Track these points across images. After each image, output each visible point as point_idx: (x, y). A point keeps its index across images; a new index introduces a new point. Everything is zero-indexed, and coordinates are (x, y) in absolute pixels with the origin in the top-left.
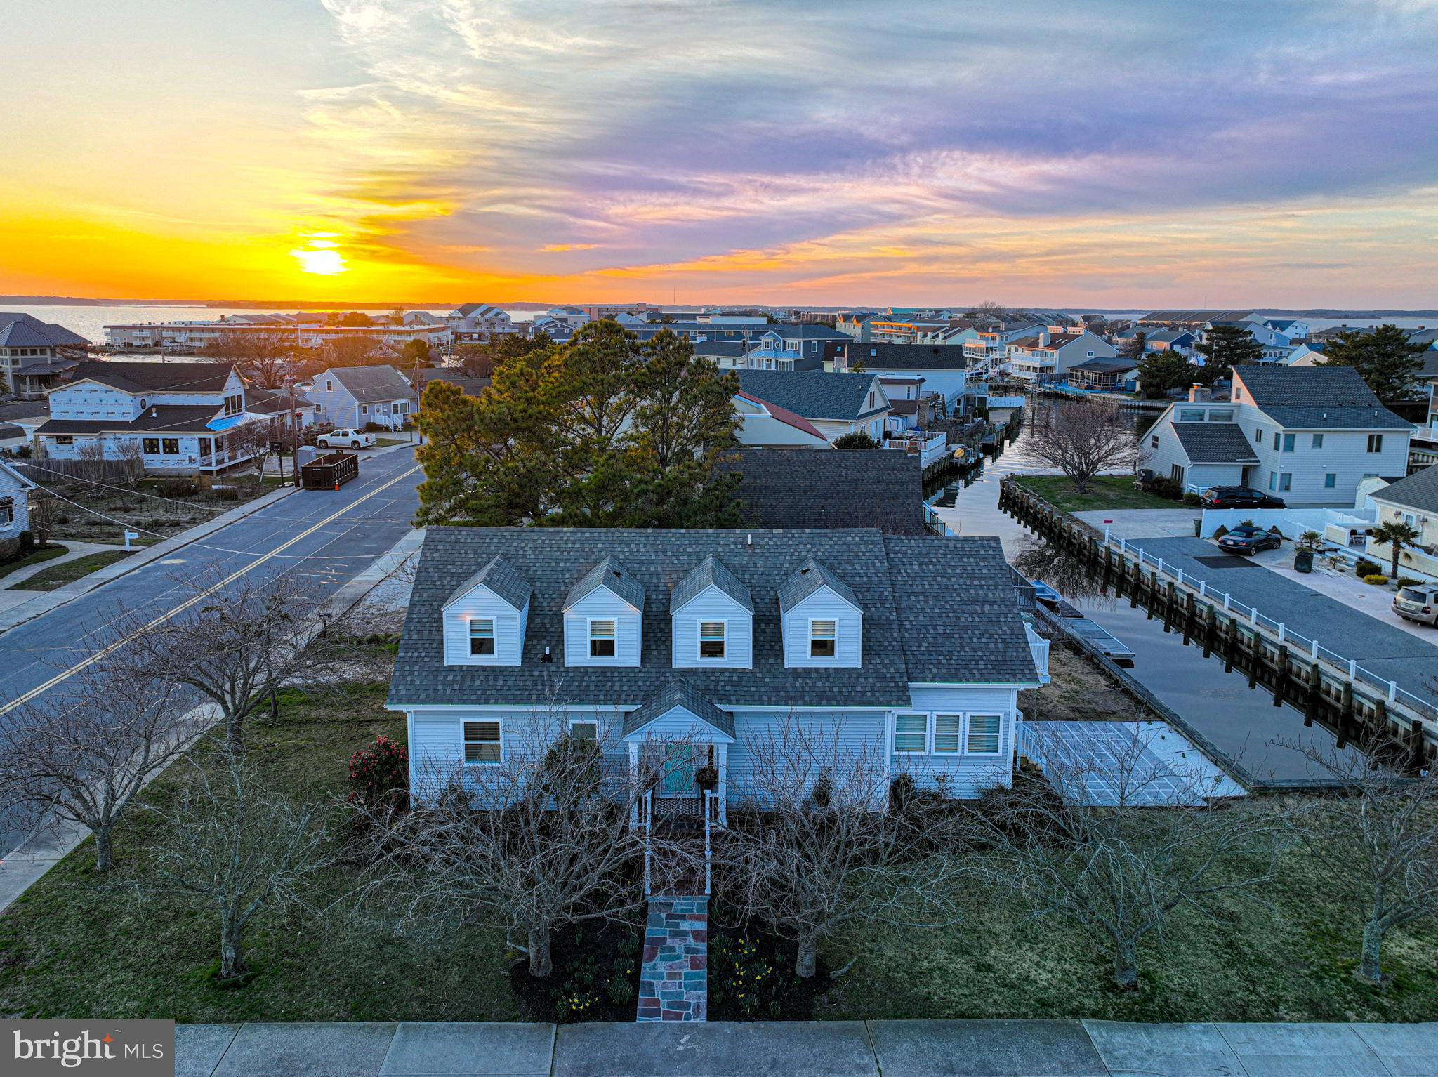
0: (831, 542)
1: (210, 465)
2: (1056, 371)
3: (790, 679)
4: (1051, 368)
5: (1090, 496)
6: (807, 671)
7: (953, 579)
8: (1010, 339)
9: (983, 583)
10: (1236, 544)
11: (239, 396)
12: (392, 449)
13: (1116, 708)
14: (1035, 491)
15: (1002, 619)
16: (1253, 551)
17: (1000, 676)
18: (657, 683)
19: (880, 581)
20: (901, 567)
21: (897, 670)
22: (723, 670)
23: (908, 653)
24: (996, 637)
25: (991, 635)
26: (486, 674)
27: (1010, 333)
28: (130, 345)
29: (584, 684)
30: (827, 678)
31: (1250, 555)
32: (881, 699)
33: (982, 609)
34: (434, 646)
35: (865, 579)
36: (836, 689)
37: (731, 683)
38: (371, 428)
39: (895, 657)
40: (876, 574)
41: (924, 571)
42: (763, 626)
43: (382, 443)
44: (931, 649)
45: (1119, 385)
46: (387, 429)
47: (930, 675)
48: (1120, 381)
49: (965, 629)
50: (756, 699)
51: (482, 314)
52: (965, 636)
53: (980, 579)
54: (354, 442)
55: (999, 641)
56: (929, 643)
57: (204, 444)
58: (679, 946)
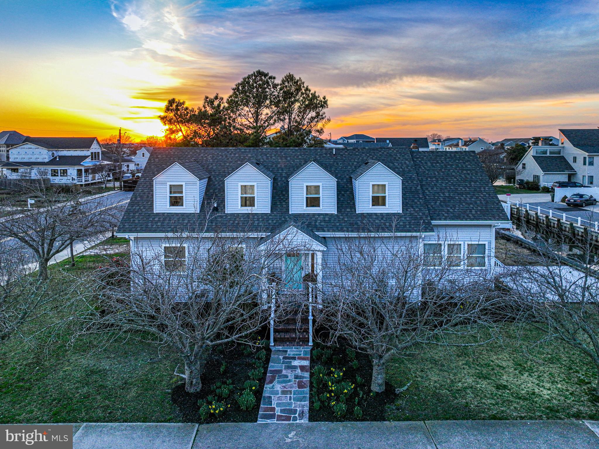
0: (380, 153)
1: (82, 181)
3: (360, 219)
6: (370, 215)
7: (451, 171)
9: (469, 172)
11: (98, 153)
15: (482, 189)
17: (486, 217)
18: (280, 221)
19: (410, 171)
20: (421, 165)
21: (424, 214)
22: (319, 215)
23: (429, 206)
24: (480, 198)
25: (477, 198)
26: (177, 217)
29: (236, 222)
30: (382, 219)
32: (415, 229)
33: (470, 184)
34: (149, 203)
35: (401, 170)
36: (388, 224)
37: (324, 221)
39: (422, 207)
40: (407, 167)
41: (434, 166)
42: (343, 193)
44: (442, 204)
47: (444, 217)
49: (462, 194)
50: (339, 229)
52: (462, 198)
53: (467, 170)
55: (482, 200)
56: (441, 201)
57: (79, 172)
58: (290, 375)
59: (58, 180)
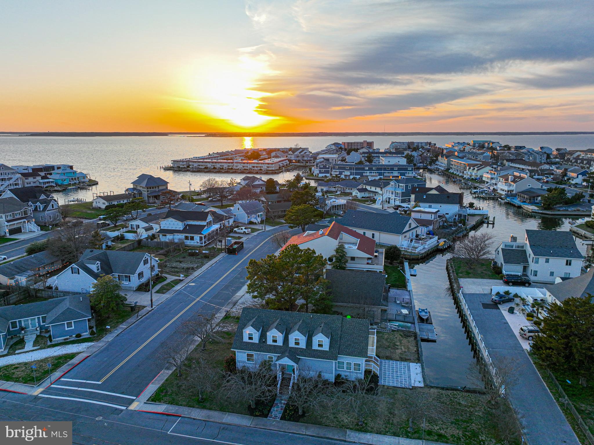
0: (330, 319)
1: (202, 244)
2: (514, 192)
3: (312, 352)
4: (513, 191)
5: (470, 271)
6: (317, 350)
7: (356, 330)
8: (501, 175)
9: (362, 332)
10: (495, 300)
11: (211, 221)
12: (255, 234)
13: (412, 358)
14: (455, 267)
15: (364, 341)
16: (502, 303)
17: (359, 355)
18: (285, 350)
20: (345, 326)
21: (336, 352)
22: (299, 348)
23: (340, 348)
25: (360, 345)
26: (251, 344)
27: (501, 172)
28: (179, 167)
29: (270, 348)
30: (320, 353)
31: (500, 304)
32: (331, 358)
33: (360, 338)
34: (242, 337)
35: (335, 329)
36: (322, 355)
37: (300, 351)
38: (251, 223)
39: (337, 349)
40: (338, 328)
41: (349, 327)
42: (310, 338)
43: (253, 230)
44: (345, 347)
45: (536, 201)
46: (256, 223)
47: (343, 354)
48: (537, 200)
50: (305, 355)
51: (300, 153)
52: (354, 345)
54: (244, 232)
57: (201, 239)
58: (280, 405)
59: (189, 242)
